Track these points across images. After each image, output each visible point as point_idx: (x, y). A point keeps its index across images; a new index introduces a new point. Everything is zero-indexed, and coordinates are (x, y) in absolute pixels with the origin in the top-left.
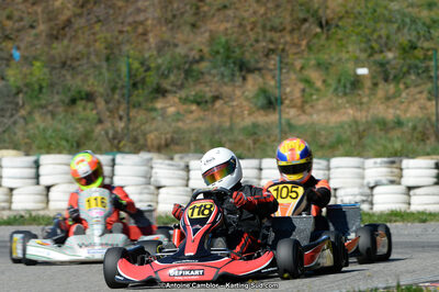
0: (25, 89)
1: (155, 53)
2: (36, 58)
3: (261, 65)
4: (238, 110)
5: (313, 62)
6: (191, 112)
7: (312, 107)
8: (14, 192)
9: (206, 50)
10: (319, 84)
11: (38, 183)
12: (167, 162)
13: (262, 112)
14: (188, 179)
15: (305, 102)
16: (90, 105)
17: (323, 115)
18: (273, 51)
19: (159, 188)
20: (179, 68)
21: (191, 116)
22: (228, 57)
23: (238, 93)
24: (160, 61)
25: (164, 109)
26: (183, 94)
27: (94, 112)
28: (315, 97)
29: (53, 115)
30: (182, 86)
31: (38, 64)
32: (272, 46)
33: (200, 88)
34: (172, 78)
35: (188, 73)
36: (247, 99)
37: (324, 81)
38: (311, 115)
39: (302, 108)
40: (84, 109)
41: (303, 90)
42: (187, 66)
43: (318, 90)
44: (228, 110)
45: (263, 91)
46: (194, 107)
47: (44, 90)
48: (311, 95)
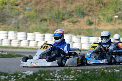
0: (29, 17)
1: (62, 10)
2: (32, 10)
3: (88, 14)
4: (82, 25)
5: (101, 14)
6: (71, 25)
7: (100, 25)
8: (38, 42)
9: (74, 9)
10: (102, 19)
11: (44, 40)
12: (76, 37)
13: (88, 25)
14: (80, 41)
15: (99, 24)
16: (46, 22)
17: (103, 27)
18: (91, 10)
19: (73, 43)
20: (68, 13)
21: (71, 26)
22: (80, 11)
23: (82, 20)
24: (63, 12)
25: (64, 24)
26: (69, 20)
27: (47, 24)
28: (101, 22)
29: (36, 24)
30: (68, 18)
31: (33, 11)
32: (91, 9)
33: (73, 19)
34: (66, 16)
35: (70, 15)
36: (84, 22)
37: (104, 19)
38: (100, 27)
39: (98, 25)
40: (44, 23)
41: (98, 21)
42: (70, 13)
43: (102, 21)
44: (79, 25)
45: (89, 20)
46: (71, 23)
47: (34, 18)
48: (100, 22)
